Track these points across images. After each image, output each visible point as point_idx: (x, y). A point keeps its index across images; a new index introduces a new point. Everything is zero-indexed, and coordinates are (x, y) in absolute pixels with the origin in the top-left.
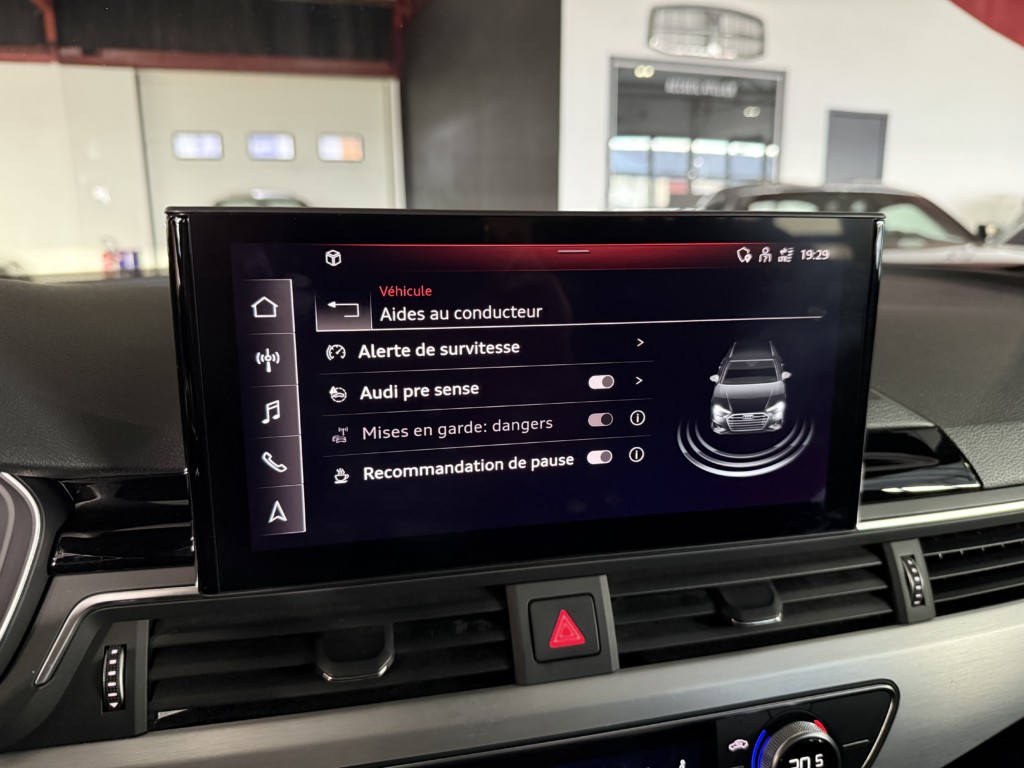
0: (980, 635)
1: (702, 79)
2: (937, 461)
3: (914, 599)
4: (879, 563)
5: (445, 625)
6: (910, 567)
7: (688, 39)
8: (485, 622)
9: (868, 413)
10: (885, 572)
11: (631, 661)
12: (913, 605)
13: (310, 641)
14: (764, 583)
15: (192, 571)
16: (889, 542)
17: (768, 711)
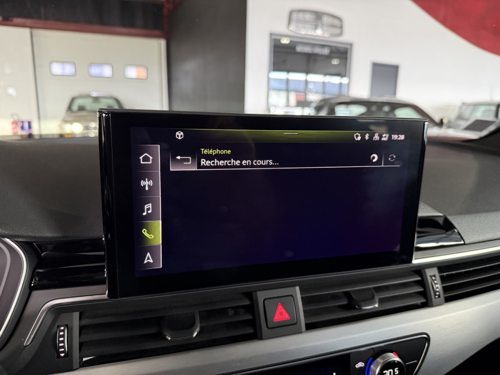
0: (464, 311)
1: (314, 45)
3: (435, 295)
4: (419, 279)
5: (223, 312)
6: (434, 280)
7: (307, 26)
8: (242, 310)
10: (422, 283)
11: (310, 327)
12: (435, 298)
13: (158, 321)
14: (370, 289)
15: (104, 287)
16: (424, 269)
17: (373, 349)
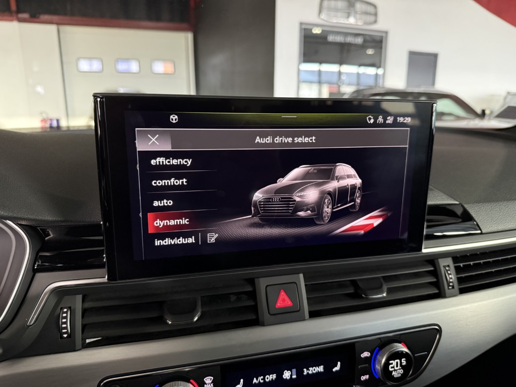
0: (480, 303)
1: (346, 34)
2: (460, 220)
3: (449, 286)
4: (432, 269)
5: (225, 297)
6: (447, 271)
7: (339, 14)
8: (244, 296)
9: (428, 197)
10: (435, 273)
11: (314, 315)
12: (449, 289)
13: (160, 305)
14: (378, 278)
15: (104, 271)
16: (437, 259)
17: (380, 338)
